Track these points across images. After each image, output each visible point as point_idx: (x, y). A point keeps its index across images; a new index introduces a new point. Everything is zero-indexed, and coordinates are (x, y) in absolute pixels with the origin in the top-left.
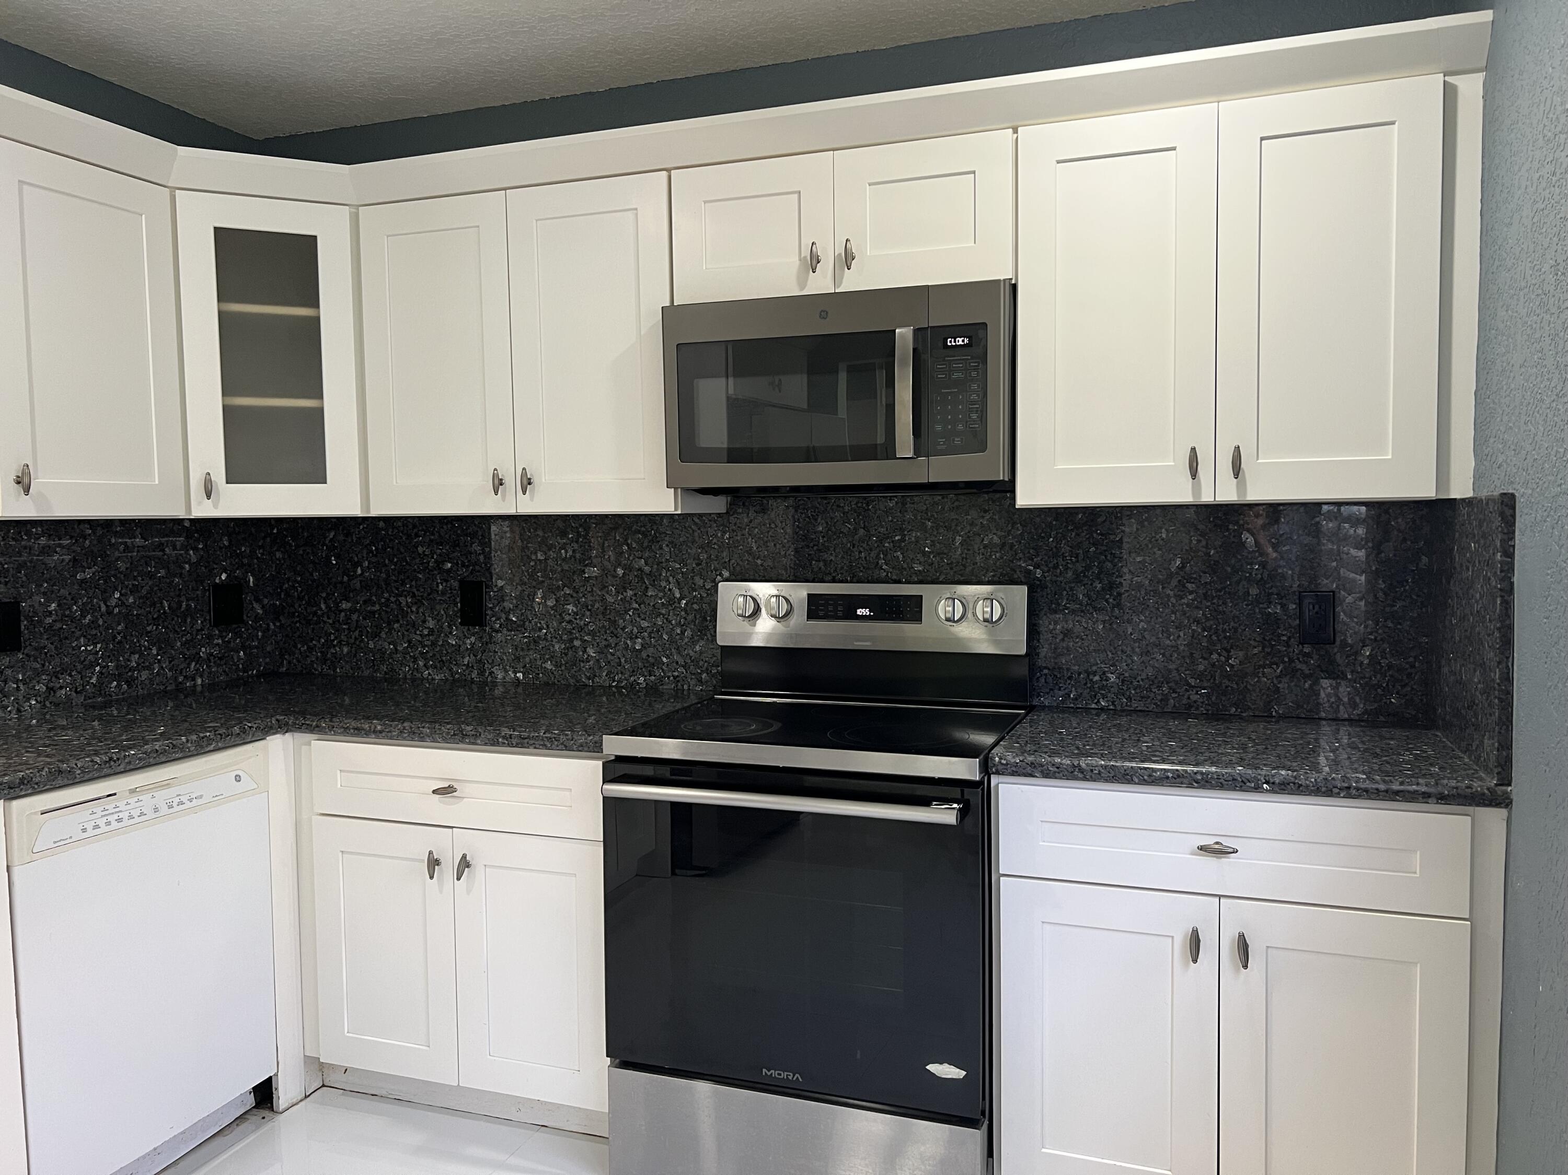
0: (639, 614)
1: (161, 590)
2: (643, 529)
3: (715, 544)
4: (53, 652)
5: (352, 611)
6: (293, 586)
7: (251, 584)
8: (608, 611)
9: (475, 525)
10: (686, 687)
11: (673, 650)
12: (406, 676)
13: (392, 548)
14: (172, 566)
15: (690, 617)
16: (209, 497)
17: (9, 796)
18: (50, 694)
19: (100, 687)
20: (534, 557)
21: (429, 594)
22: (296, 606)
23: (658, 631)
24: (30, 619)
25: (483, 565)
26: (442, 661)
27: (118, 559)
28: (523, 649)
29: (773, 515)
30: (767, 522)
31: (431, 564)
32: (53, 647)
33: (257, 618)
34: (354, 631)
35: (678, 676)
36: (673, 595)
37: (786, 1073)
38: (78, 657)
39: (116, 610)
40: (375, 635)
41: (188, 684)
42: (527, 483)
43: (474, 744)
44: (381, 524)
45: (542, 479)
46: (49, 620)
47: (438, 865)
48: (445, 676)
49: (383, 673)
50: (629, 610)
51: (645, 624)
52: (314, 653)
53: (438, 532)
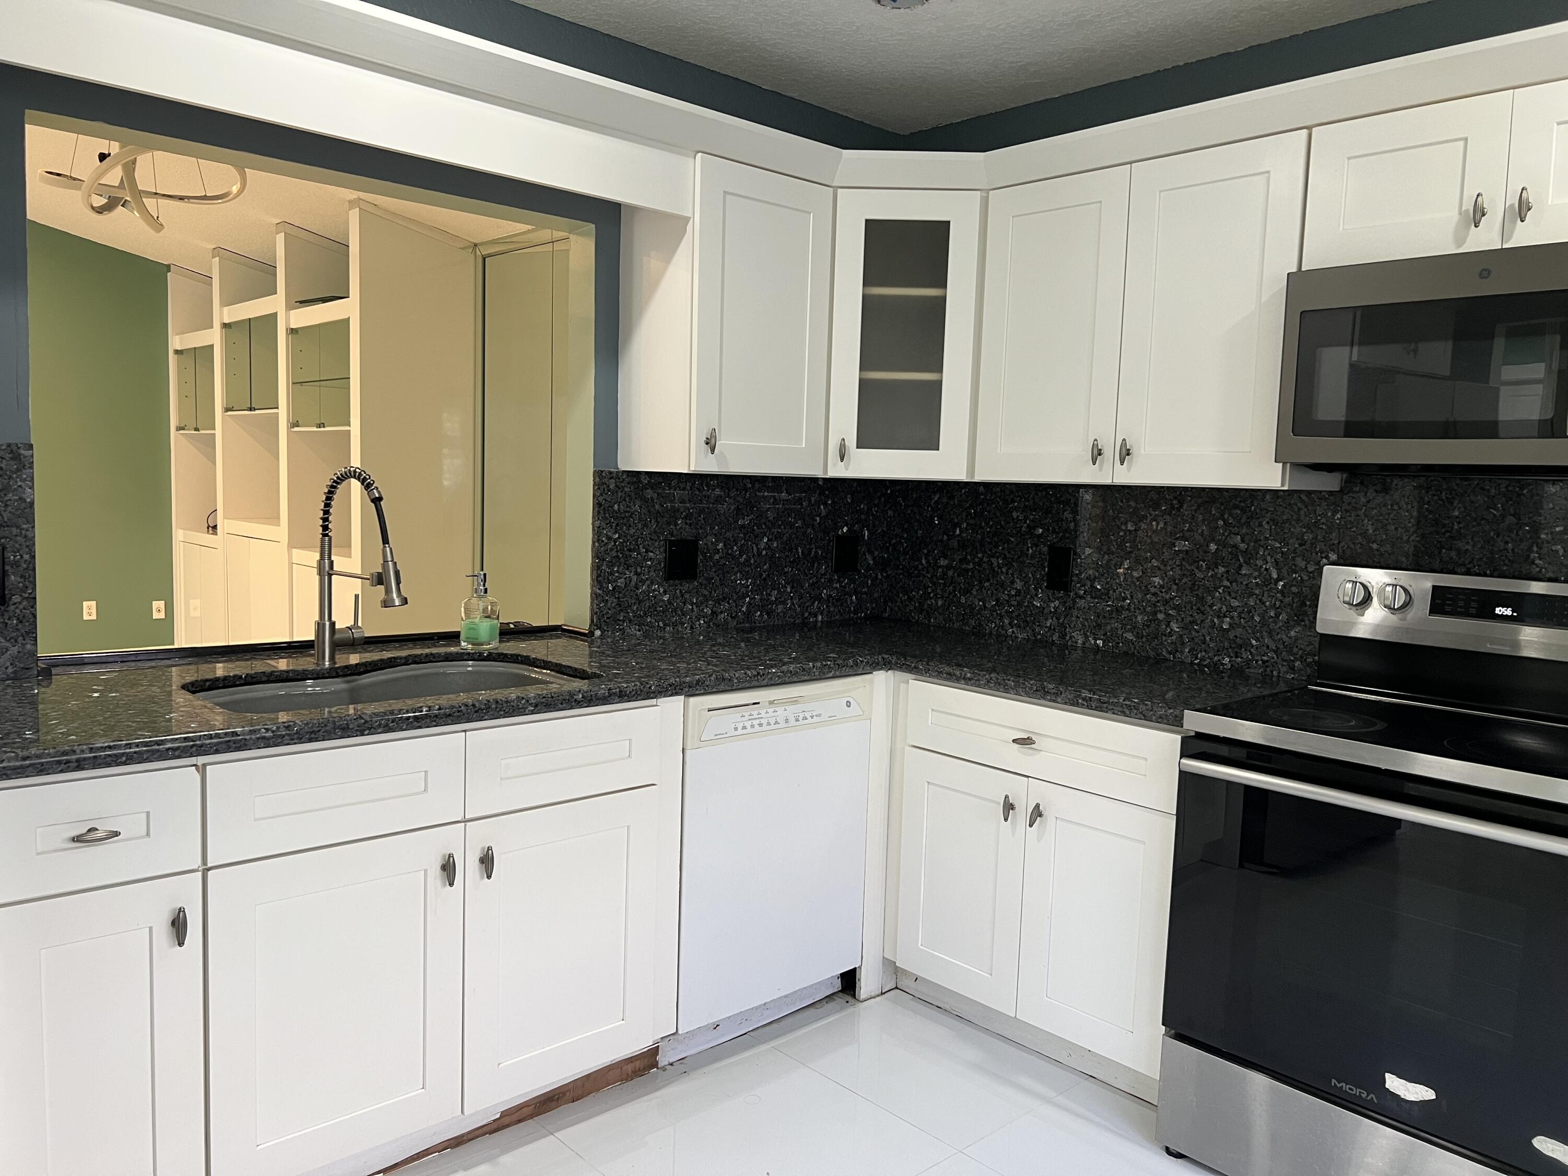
0: (1229, 593)
1: (797, 538)
2: (1242, 504)
3: (1323, 524)
4: (718, 583)
5: (948, 567)
6: (900, 542)
7: (866, 538)
8: (1196, 587)
9: (1069, 493)
10: (1275, 673)
11: (1264, 633)
12: (991, 632)
13: (989, 512)
14: (807, 518)
15: (1287, 600)
16: (842, 460)
17: (688, 694)
18: (714, 616)
19: (748, 615)
20: (1123, 528)
21: (1019, 557)
22: (901, 559)
23: (1250, 612)
24: (704, 555)
25: (1073, 533)
26: (1026, 621)
27: (768, 509)
28: (1104, 617)
29: (1396, 496)
30: (1389, 502)
31: (1023, 529)
32: (718, 579)
33: (868, 568)
34: (949, 587)
35: (1267, 661)
36: (1270, 576)
37: (1358, 1090)
38: (735, 589)
39: (764, 552)
40: (967, 592)
41: (811, 620)
42: (1125, 453)
43: (1054, 701)
44: (981, 489)
45: (1140, 451)
46: (717, 557)
47: (1012, 809)
48: (1027, 636)
49: (972, 627)
50: (1220, 587)
51: (1235, 603)
52: (913, 603)
53: (1033, 499)
